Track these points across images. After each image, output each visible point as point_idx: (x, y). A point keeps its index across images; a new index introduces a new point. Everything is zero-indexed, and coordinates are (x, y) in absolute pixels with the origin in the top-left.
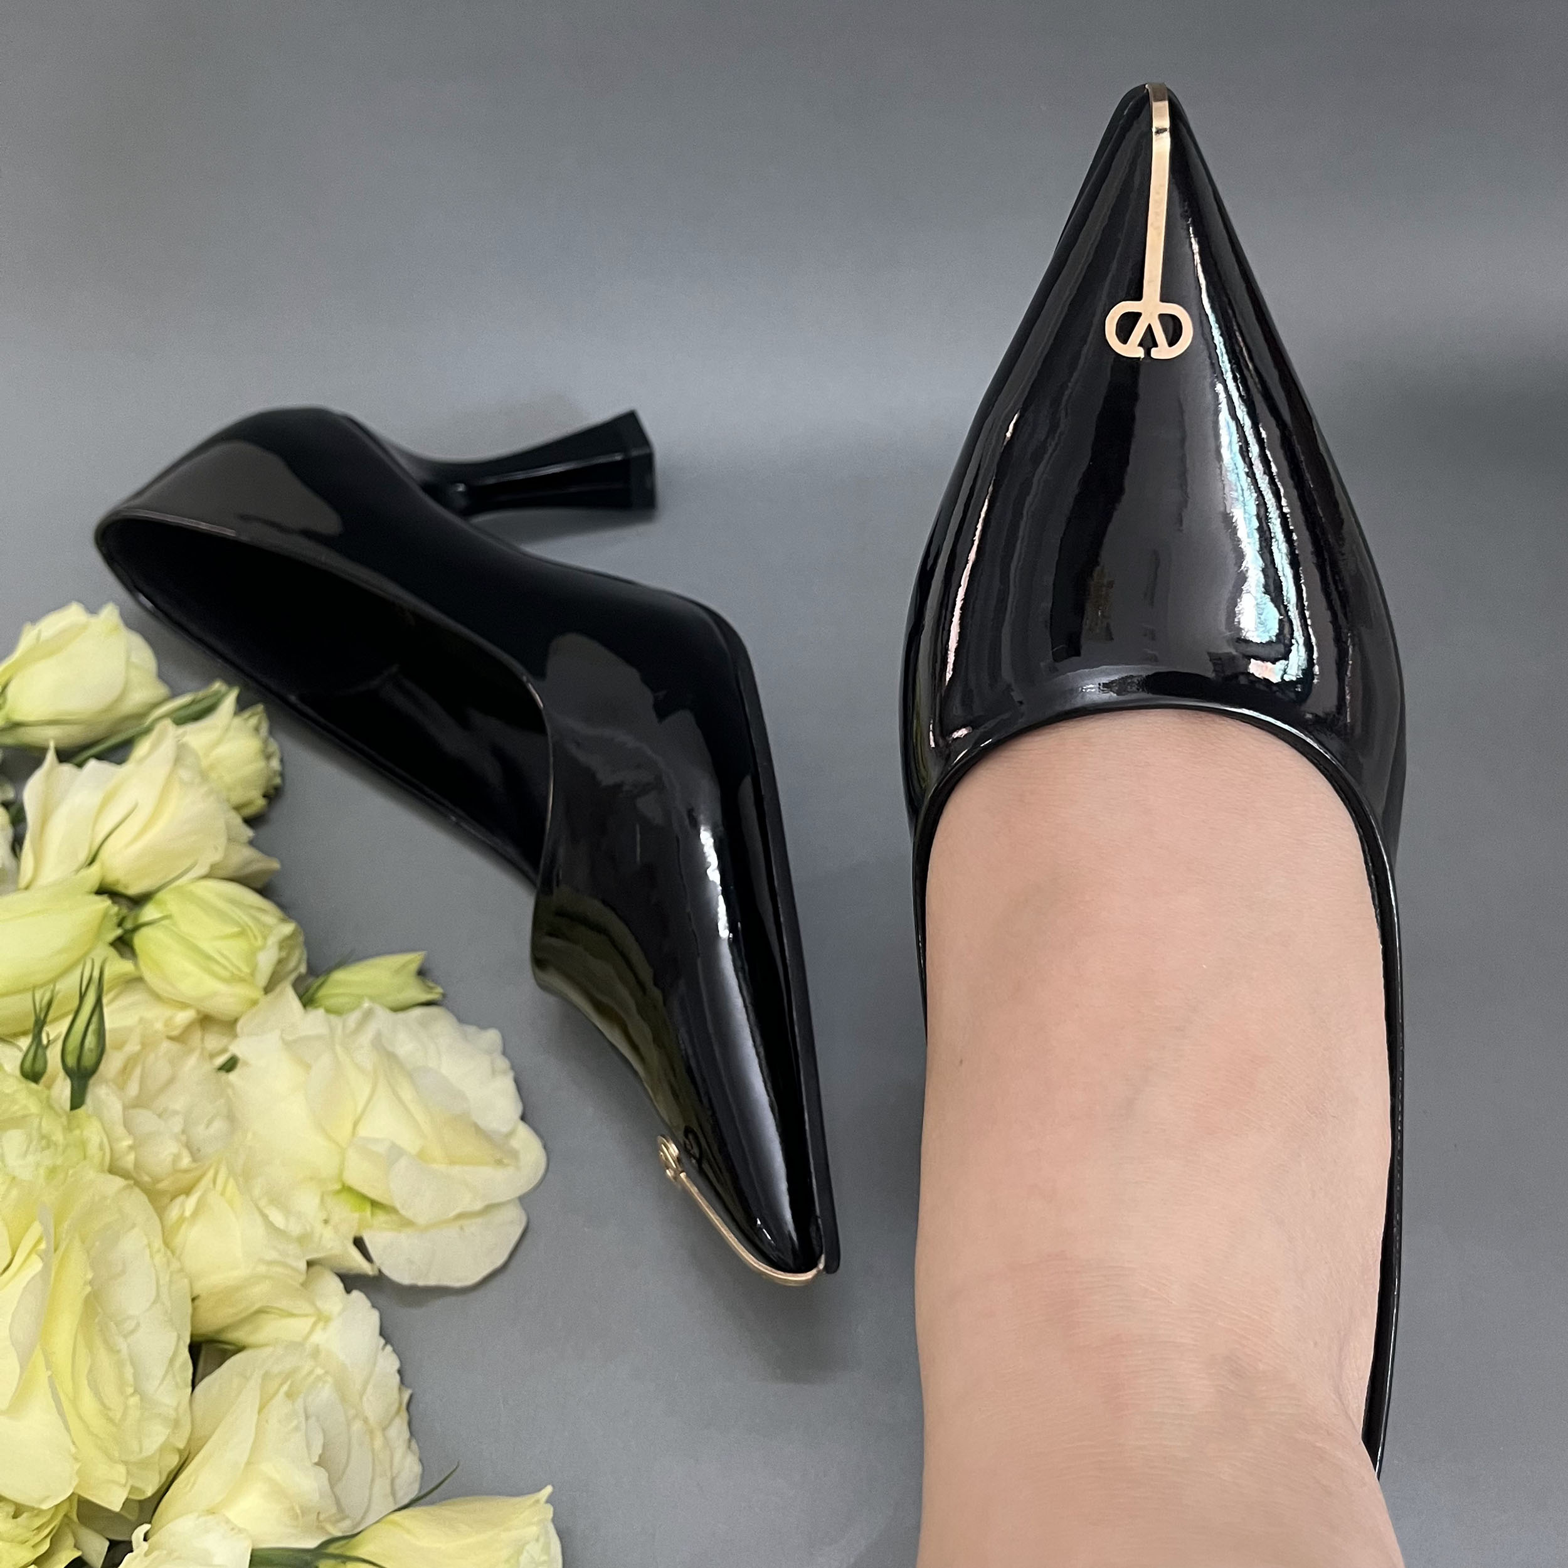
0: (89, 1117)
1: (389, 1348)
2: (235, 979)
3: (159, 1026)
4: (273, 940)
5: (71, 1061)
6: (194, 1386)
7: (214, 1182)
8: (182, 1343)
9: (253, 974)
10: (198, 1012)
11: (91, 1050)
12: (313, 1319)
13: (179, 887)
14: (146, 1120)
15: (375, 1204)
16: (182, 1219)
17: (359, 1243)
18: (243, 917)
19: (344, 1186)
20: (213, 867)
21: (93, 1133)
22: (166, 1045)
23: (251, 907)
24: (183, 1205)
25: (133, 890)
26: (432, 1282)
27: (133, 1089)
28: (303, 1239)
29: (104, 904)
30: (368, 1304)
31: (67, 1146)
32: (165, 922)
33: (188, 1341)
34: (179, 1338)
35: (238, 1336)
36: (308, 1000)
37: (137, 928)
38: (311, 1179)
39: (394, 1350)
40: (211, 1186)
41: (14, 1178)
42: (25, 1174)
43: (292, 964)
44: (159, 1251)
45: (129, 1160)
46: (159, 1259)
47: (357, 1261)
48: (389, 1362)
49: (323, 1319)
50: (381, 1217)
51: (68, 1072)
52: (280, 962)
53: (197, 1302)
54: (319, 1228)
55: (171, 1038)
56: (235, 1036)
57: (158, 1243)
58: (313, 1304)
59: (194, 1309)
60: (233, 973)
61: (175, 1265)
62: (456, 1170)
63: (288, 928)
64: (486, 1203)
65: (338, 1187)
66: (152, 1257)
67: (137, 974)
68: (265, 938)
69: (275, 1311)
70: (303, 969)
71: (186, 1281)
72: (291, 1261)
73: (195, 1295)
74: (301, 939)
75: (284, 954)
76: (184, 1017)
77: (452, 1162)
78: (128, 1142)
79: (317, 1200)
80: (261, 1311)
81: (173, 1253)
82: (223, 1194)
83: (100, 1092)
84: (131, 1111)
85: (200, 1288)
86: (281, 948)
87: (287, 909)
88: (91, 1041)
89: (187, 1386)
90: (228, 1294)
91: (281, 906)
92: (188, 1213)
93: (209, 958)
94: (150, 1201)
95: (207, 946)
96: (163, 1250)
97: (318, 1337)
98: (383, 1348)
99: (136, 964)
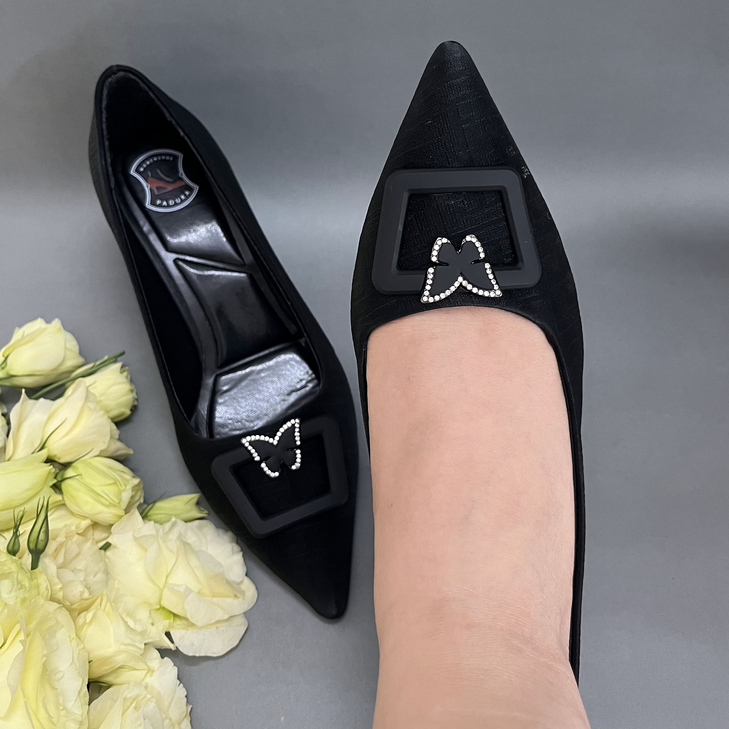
0: (41, 573)
1: (182, 685)
2: (111, 505)
3: (73, 528)
4: (129, 487)
5: (32, 546)
6: (89, 705)
7: (101, 605)
9: (119, 503)
10: (92, 521)
11: (42, 541)
12: (146, 671)
13: (85, 460)
14: (68, 575)
15: (175, 615)
16: (85, 623)
17: (168, 635)
18: (115, 475)
19: (160, 607)
20: (101, 451)
21: (42, 580)
22: (77, 537)
23: (118, 470)
24: (85, 616)
25: (63, 460)
26: (203, 654)
27: (61, 559)
28: (143, 633)
29: (49, 468)
30: (173, 664)
31: (30, 588)
32: (77, 477)
33: (87, 683)
34: (83, 681)
35: (109, 679)
36: (145, 516)
37: (64, 480)
38: (145, 603)
39: (184, 686)
40: (99, 607)
41: (6, 604)
42: (11, 602)
43: (137, 498)
44: (74, 638)
45: (60, 595)
46: (74, 643)
47: (166, 643)
48: (182, 692)
49: (150, 671)
50: (178, 622)
51: (31, 551)
52: (132, 497)
53: (91, 663)
54: (150, 627)
55: (79, 534)
56: (110, 533)
57: (74, 635)
58: (146, 665)
59: (90, 667)
60: (110, 503)
61: (81, 646)
62: (215, 600)
63: (136, 481)
64: (230, 615)
65: (158, 607)
66: (71, 642)
67: (63, 502)
68: (125, 485)
69: (127, 667)
70: (142, 501)
71: (87, 654)
72: (137, 644)
73: (90, 660)
74: (142, 486)
75: (134, 493)
76: (86, 523)
77: (213, 596)
78: (59, 586)
79: (148, 613)
80: (120, 668)
81: (80, 640)
82: (104, 610)
83: (45, 561)
84: (60, 570)
85: (92, 657)
86: (133, 491)
87: (135, 471)
88: (42, 536)
89: (86, 704)
90: (106, 660)
91: (132, 470)
92: (88, 621)
93: (99, 495)
94: (70, 614)
95: (98, 490)
96: (75, 638)
97: (149, 680)
98: (179, 685)
99: (63, 498)
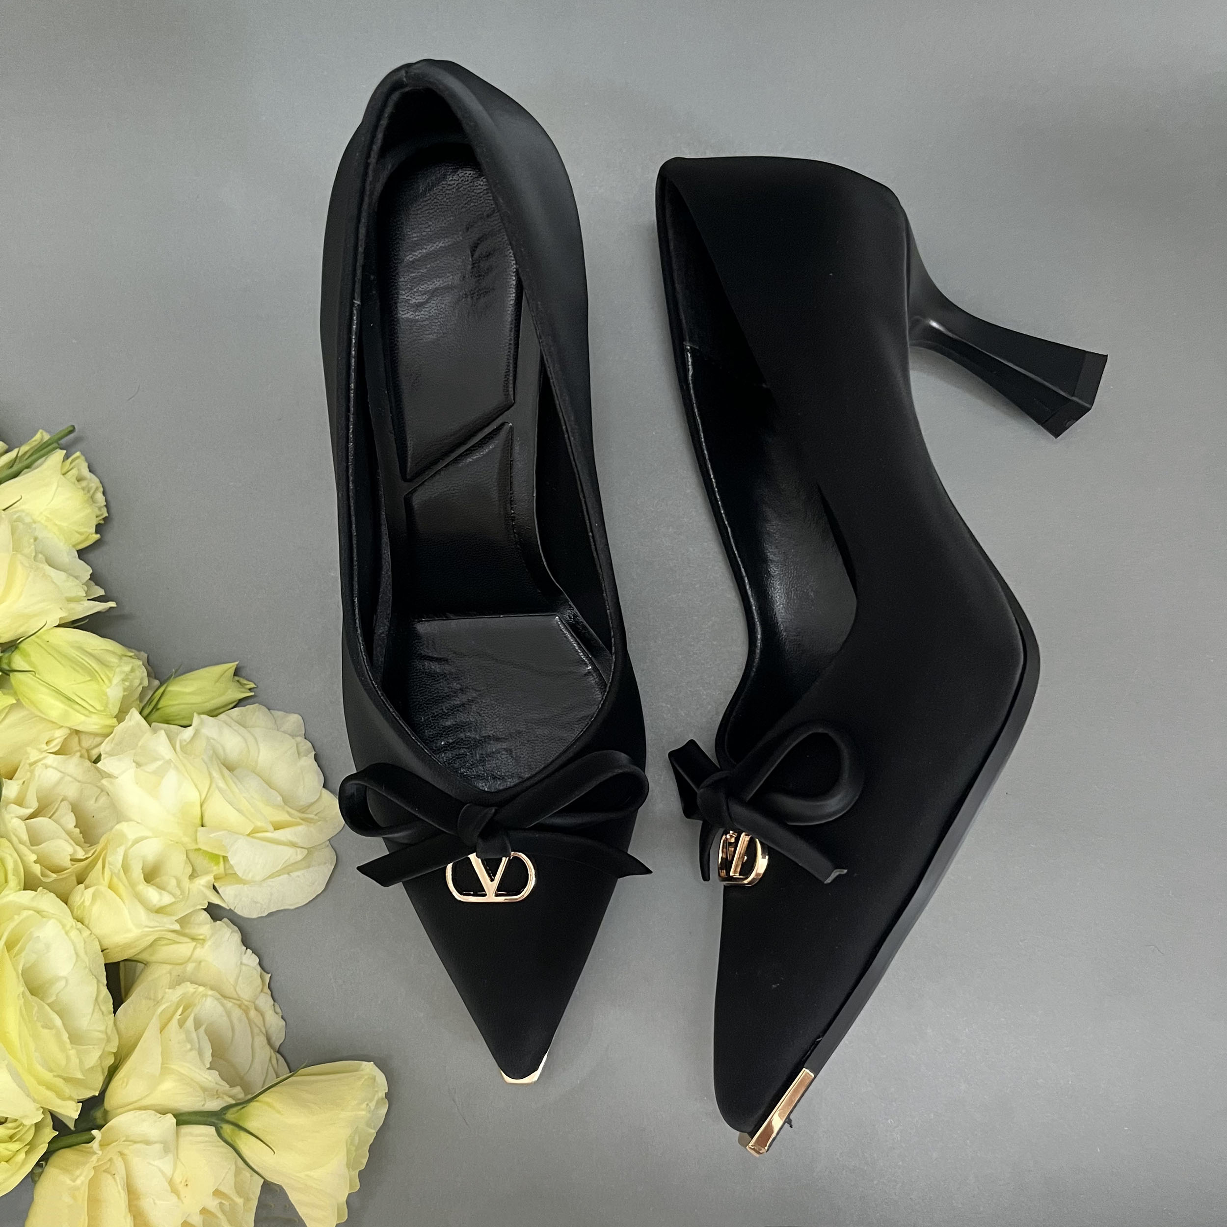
1: (249, 951)
4: (117, 680)
6: (115, 1012)
8: (101, 985)
9: (105, 709)
10: (69, 729)
18: (91, 662)
24: (83, 891)
25: (3, 640)
34: (98, 981)
36: (151, 716)
37: (11, 671)
39: (253, 952)
45: (37, 872)
46: (74, 934)
48: (251, 961)
49: (200, 942)
52: (127, 688)
53: (107, 951)
55: (54, 753)
57: (70, 921)
61: (87, 933)
62: (280, 833)
66: (67, 933)
71: (97, 941)
73: (104, 948)
75: (127, 683)
76: (61, 733)
77: (277, 829)
81: (83, 924)
85: (107, 943)
86: (124, 682)
89: (111, 1013)
92: (87, 904)
94: (58, 894)
95: (66, 690)
96: (74, 924)
98: (246, 952)
99: (16, 698)
